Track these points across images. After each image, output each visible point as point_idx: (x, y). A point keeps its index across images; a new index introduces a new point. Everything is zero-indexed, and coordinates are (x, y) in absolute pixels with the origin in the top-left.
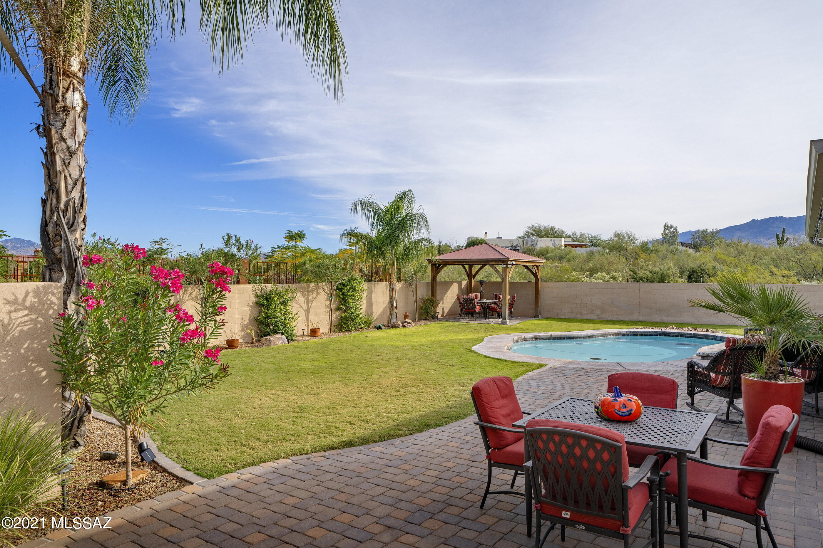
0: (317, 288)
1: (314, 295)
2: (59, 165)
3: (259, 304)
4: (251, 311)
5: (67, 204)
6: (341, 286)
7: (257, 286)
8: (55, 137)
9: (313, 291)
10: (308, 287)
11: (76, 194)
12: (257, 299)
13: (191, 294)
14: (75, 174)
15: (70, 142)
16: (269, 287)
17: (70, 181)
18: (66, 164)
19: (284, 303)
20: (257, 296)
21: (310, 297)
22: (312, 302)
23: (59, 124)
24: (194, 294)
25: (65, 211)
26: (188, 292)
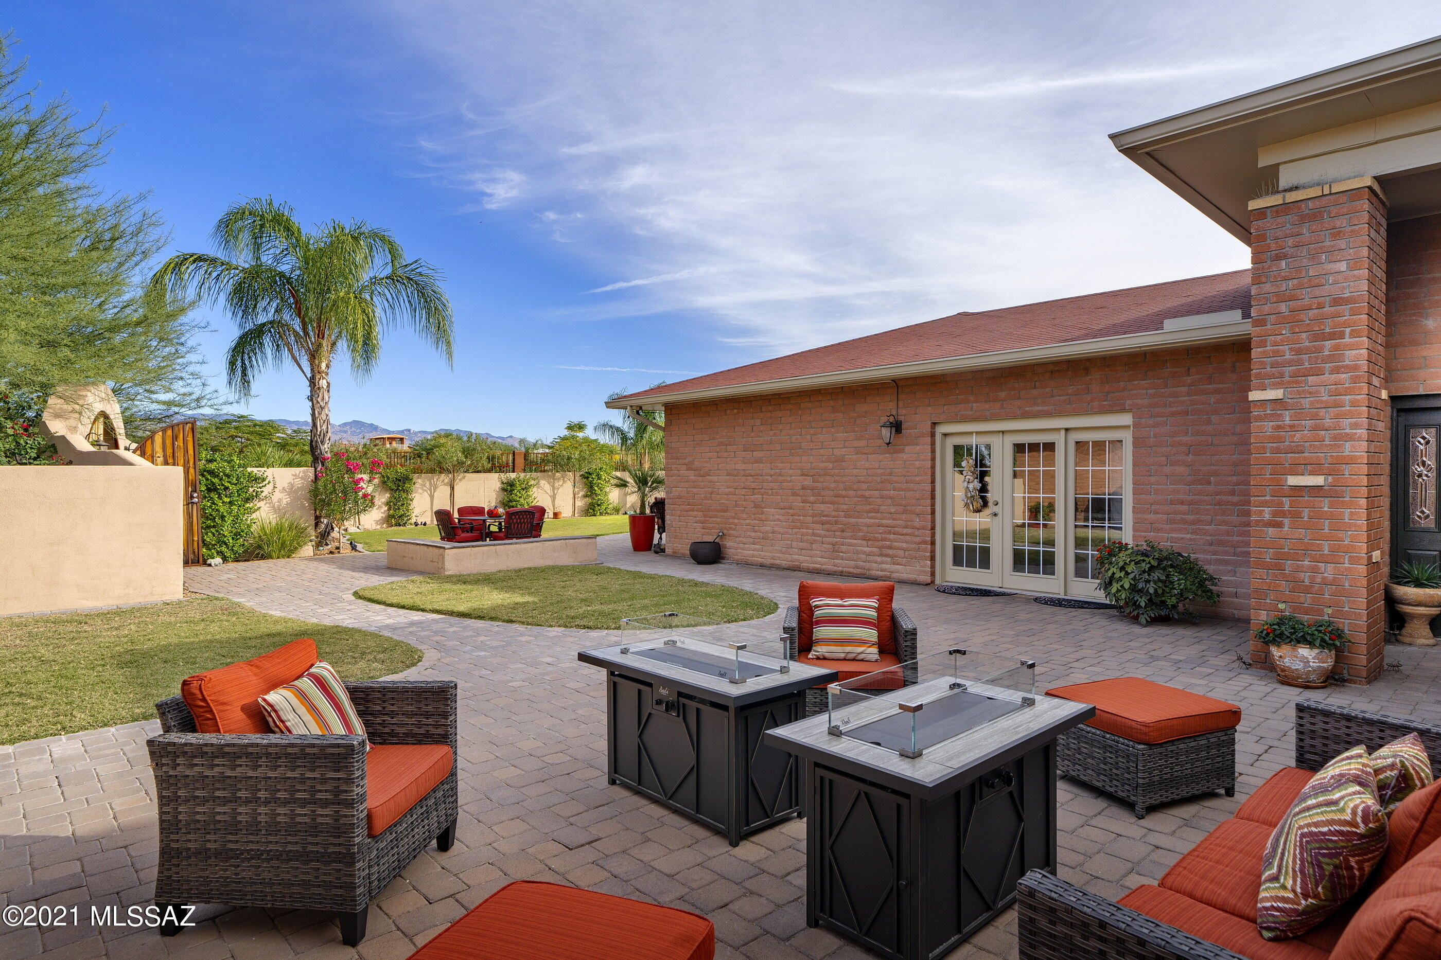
0: (563, 477)
1: (561, 483)
2: (317, 415)
3: (504, 490)
4: (497, 495)
5: (321, 432)
6: (586, 475)
7: (502, 475)
8: (315, 402)
9: (559, 479)
10: (554, 475)
11: (324, 427)
12: (503, 486)
13: (443, 481)
14: (324, 417)
15: (322, 403)
16: (513, 476)
17: (322, 421)
18: (320, 414)
19: (526, 489)
20: (503, 483)
21: (556, 485)
22: (558, 489)
23: (316, 396)
24: (446, 481)
25: (320, 435)
26: (441, 479)
